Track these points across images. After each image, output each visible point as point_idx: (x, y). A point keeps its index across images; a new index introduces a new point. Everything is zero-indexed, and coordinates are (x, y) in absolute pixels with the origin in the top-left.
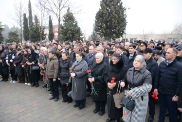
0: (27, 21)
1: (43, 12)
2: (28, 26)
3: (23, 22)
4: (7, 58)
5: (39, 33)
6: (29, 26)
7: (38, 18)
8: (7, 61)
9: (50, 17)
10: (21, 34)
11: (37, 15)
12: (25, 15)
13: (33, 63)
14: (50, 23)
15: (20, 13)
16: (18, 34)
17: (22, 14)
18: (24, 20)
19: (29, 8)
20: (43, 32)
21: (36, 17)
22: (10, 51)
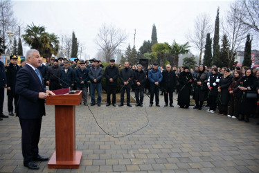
0: (211, 43)
1: (237, 29)
2: (210, 51)
3: (204, 44)
4: (209, 80)
5: (228, 60)
6: (212, 50)
7: (228, 38)
8: (208, 84)
9: (248, 36)
10: (200, 61)
11: (227, 35)
12: (208, 35)
13: (249, 88)
14: (248, 45)
15: (203, 32)
16: (195, 60)
17: (205, 34)
18: (207, 42)
19: (216, 25)
20: (234, 59)
21: (225, 37)
22: (214, 72)
